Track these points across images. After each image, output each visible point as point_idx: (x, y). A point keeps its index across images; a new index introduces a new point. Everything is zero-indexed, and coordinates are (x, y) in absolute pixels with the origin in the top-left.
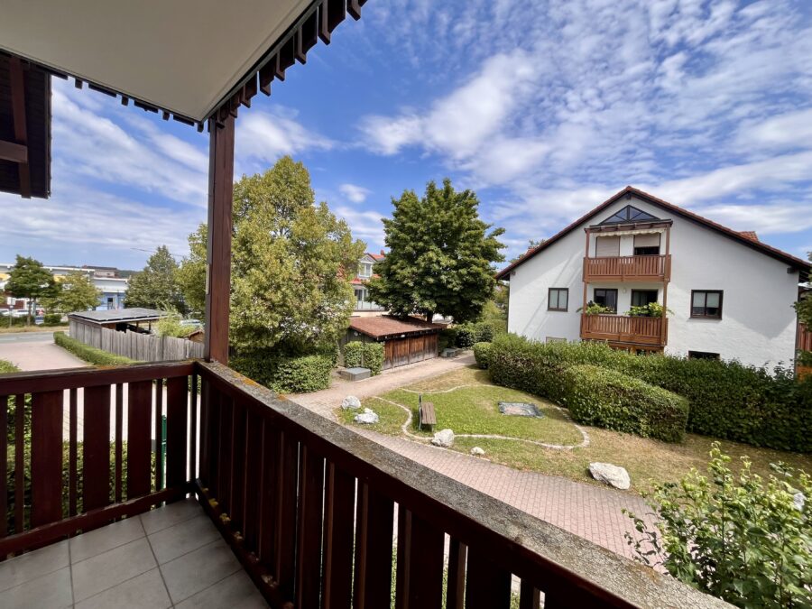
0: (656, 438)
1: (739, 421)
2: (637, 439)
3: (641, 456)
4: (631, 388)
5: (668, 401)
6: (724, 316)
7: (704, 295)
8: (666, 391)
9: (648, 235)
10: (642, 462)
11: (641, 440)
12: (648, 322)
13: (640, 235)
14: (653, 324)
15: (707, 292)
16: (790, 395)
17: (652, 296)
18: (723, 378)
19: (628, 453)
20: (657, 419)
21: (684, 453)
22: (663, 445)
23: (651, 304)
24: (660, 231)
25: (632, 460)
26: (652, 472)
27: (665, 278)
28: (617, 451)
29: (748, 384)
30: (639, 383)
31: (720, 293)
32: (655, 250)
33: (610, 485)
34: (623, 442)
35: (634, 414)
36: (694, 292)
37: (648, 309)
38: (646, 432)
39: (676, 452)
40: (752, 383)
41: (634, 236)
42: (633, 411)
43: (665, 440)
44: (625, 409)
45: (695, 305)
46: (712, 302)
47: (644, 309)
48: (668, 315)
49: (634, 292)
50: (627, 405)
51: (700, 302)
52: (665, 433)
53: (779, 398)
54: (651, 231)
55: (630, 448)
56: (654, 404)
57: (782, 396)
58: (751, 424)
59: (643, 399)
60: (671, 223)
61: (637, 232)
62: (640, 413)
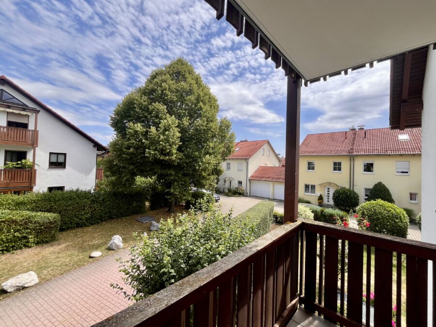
0: (41, 244)
1: (82, 216)
2: (27, 250)
3: (36, 259)
4: (21, 218)
5: (48, 218)
6: (67, 167)
7: (56, 155)
8: (46, 213)
9: (20, 115)
10: (39, 261)
11: (30, 249)
12: (22, 173)
13: (12, 113)
14: (25, 174)
15: (58, 154)
16: (101, 199)
17: (22, 155)
18: (74, 198)
19: (25, 262)
20: (41, 232)
21: (59, 244)
22: (45, 246)
23: (23, 161)
24: (29, 114)
25: (31, 264)
26: (48, 263)
27: (34, 144)
28: (16, 265)
29: (85, 198)
30: (27, 213)
31: (65, 154)
32: (25, 126)
33: (24, 288)
34: (17, 257)
35: (24, 235)
36: (51, 153)
37: (21, 164)
38: (34, 243)
39: (55, 245)
40: (87, 197)
41: (8, 113)
42: (23, 233)
43: (47, 242)
44: (17, 234)
45: (52, 161)
46: (61, 159)
47: (18, 164)
48: (36, 167)
49: (7, 152)
50: (18, 231)
51: (54, 160)
52: (46, 238)
53: (97, 201)
54: (22, 113)
55: (25, 258)
56: (39, 223)
57: (98, 200)
58: (86, 216)
59: (31, 222)
60: (38, 112)
61: (11, 111)
62: (29, 233)
